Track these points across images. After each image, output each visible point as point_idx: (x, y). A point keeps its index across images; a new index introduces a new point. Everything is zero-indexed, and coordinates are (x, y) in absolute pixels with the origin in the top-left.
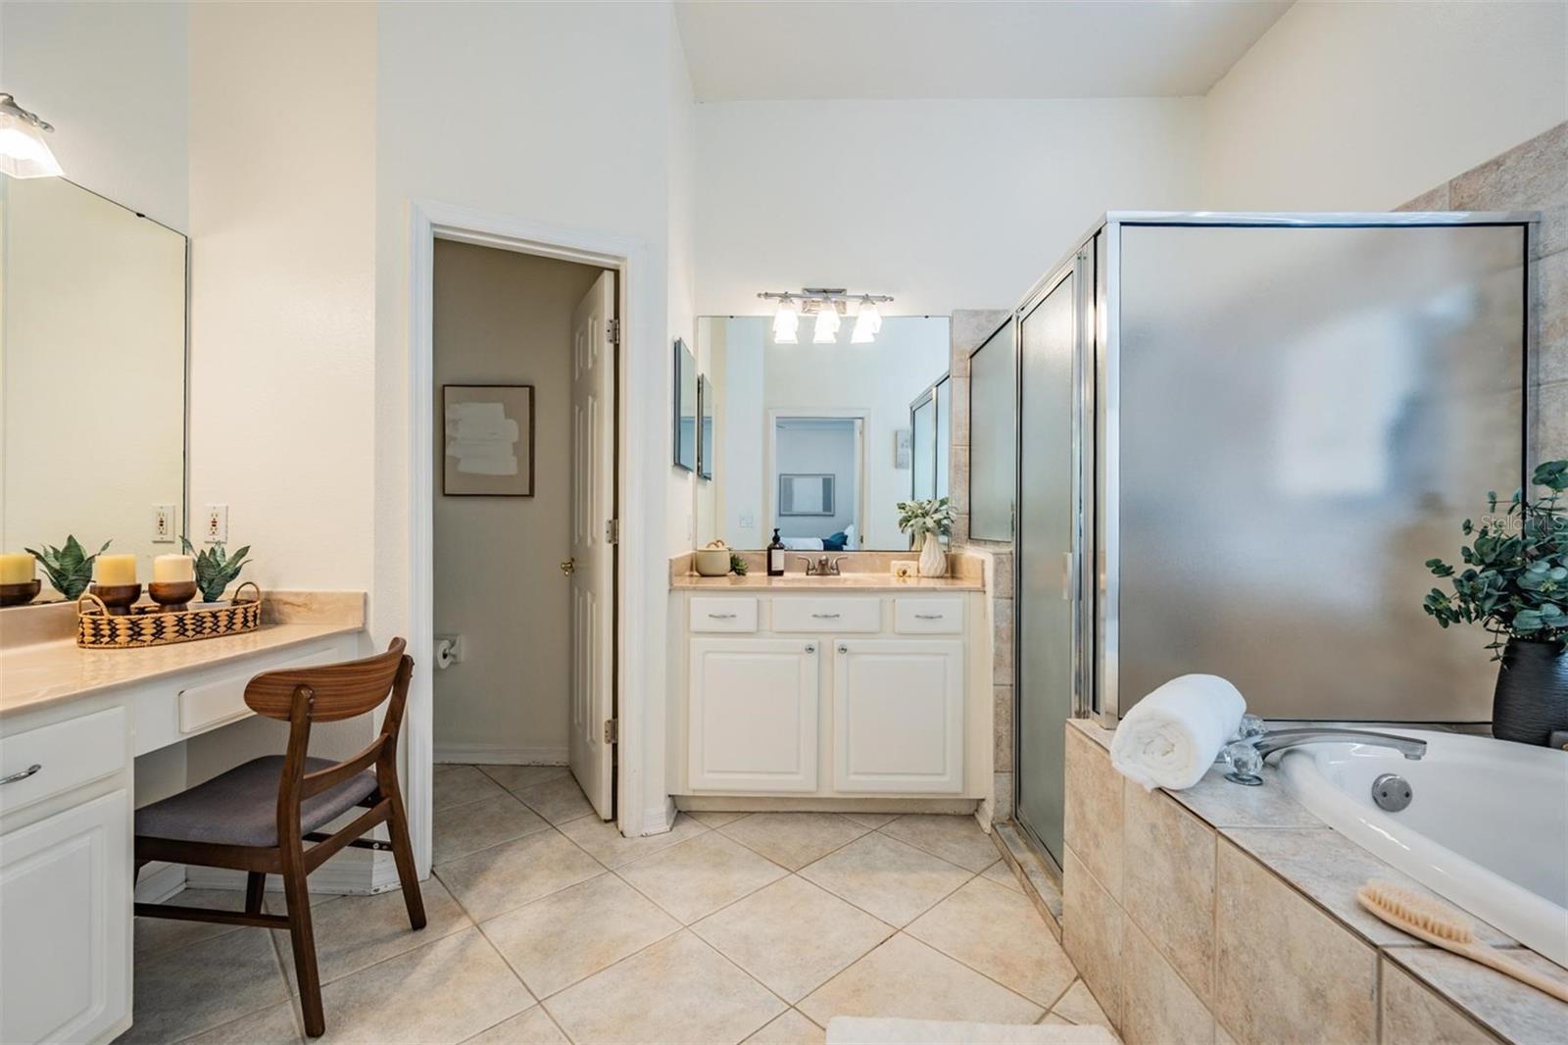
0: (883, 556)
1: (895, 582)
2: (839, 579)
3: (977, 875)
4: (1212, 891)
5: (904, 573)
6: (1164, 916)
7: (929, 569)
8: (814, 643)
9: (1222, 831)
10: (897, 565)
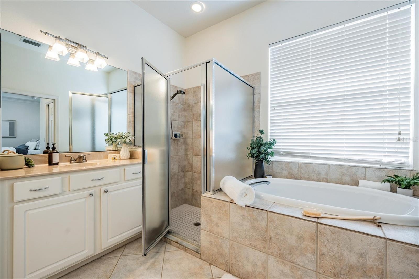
0: (104, 153)
1: (111, 163)
2: (87, 164)
3: (165, 252)
4: (266, 225)
5: (115, 158)
6: (248, 237)
7: (125, 156)
8: (92, 191)
9: (269, 210)
10: (111, 156)
